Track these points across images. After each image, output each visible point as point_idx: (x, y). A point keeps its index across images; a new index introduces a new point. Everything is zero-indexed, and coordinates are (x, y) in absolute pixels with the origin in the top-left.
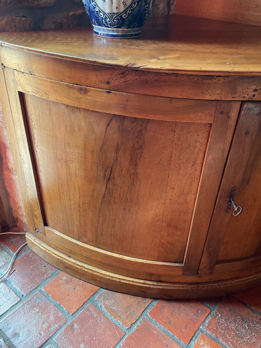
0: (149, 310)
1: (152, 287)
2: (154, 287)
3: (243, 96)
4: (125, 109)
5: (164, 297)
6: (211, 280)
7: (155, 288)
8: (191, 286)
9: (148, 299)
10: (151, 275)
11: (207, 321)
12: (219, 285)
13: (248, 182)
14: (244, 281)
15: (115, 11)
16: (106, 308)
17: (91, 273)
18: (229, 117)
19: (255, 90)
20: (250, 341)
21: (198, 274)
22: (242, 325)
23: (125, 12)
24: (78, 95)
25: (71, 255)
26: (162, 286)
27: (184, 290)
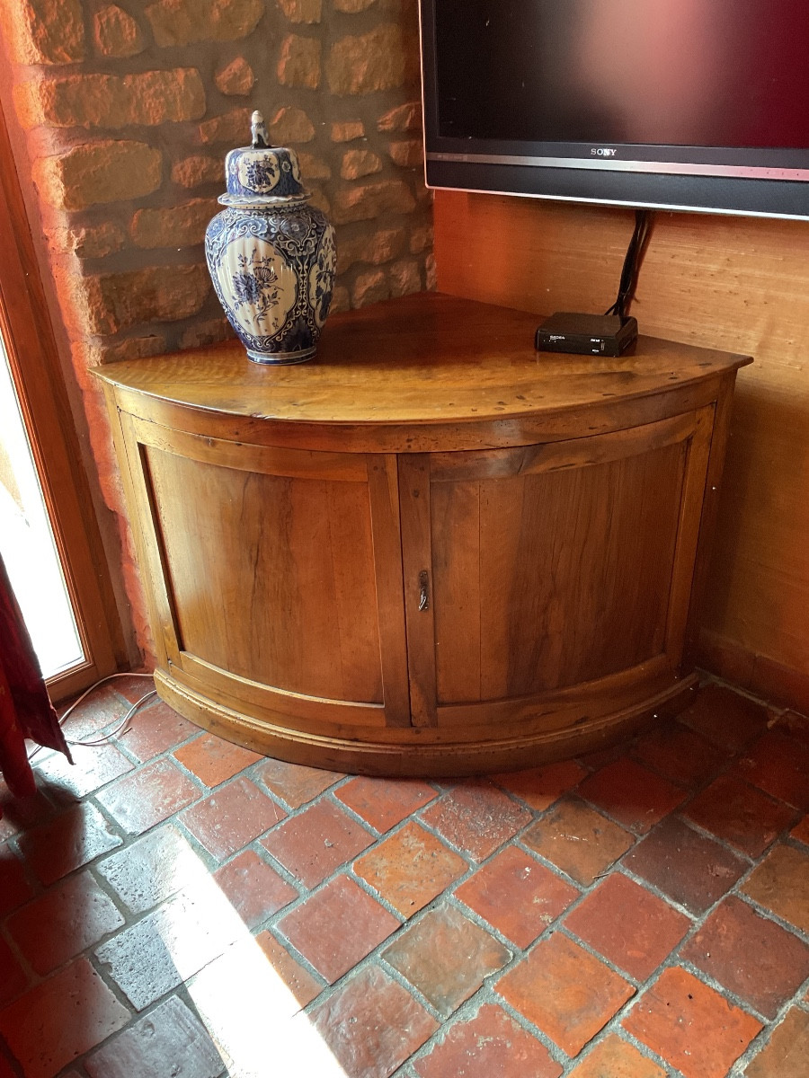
0: (335, 788)
1: (341, 748)
2: (346, 749)
3: (396, 447)
4: (260, 465)
5: (366, 771)
6: (439, 741)
7: (346, 751)
8: (404, 749)
9: (338, 774)
10: (340, 727)
11: (427, 808)
12: (453, 750)
13: (446, 563)
14: (502, 746)
15: (264, 334)
16: (268, 782)
17: (249, 729)
18: (386, 474)
19: (409, 441)
20: (488, 836)
21: (412, 725)
22: (485, 815)
23: (279, 333)
24: (206, 448)
25: (221, 700)
26: (357, 747)
27: (393, 755)
